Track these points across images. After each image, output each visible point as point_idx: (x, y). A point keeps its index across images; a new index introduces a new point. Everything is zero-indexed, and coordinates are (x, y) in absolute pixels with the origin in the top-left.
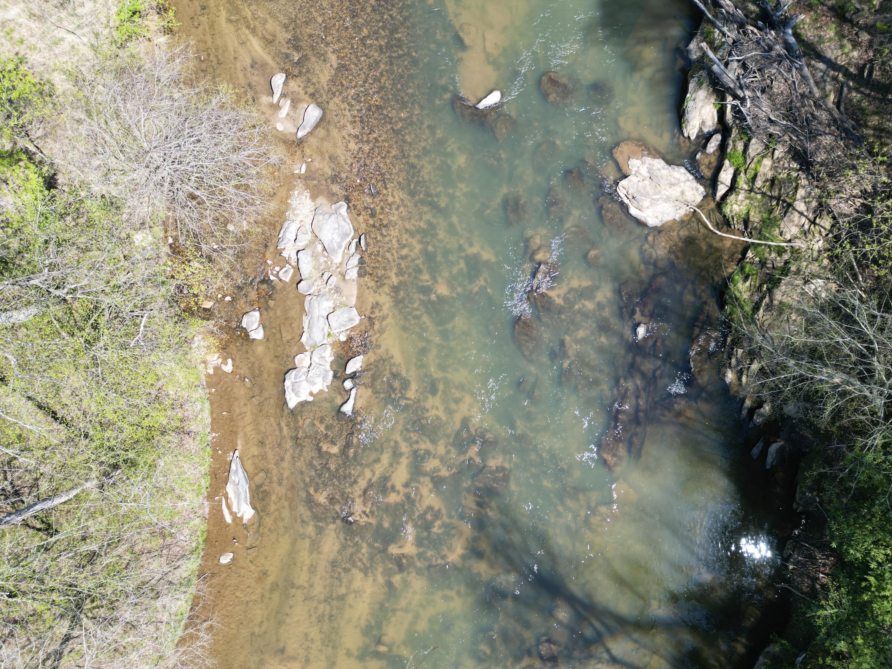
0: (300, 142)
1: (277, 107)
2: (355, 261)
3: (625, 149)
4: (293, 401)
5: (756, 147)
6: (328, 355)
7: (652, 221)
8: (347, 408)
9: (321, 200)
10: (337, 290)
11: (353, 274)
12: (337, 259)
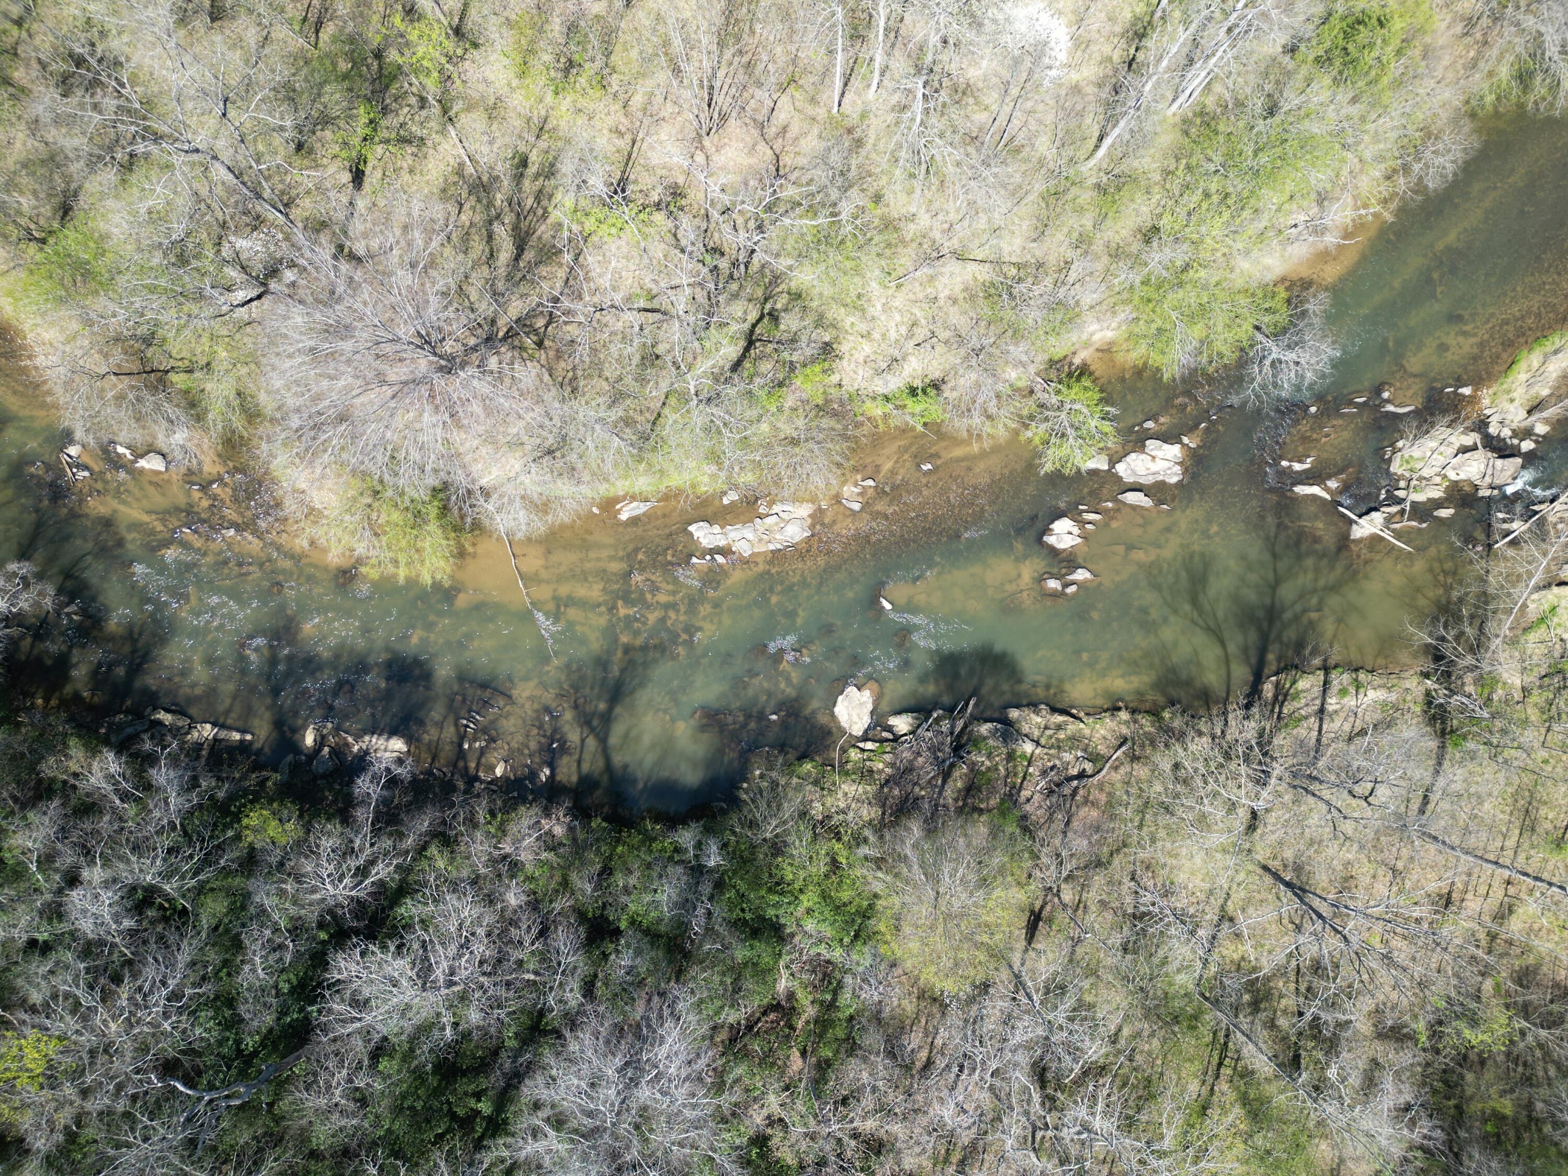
0: (840, 502)
1: (856, 485)
2: (779, 547)
3: (875, 686)
4: (692, 528)
5: (888, 757)
6: (722, 543)
7: (837, 710)
8: (694, 560)
9: (809, 521)
10: (760, 540)
11: (771, 547)
12: (778, 536)
